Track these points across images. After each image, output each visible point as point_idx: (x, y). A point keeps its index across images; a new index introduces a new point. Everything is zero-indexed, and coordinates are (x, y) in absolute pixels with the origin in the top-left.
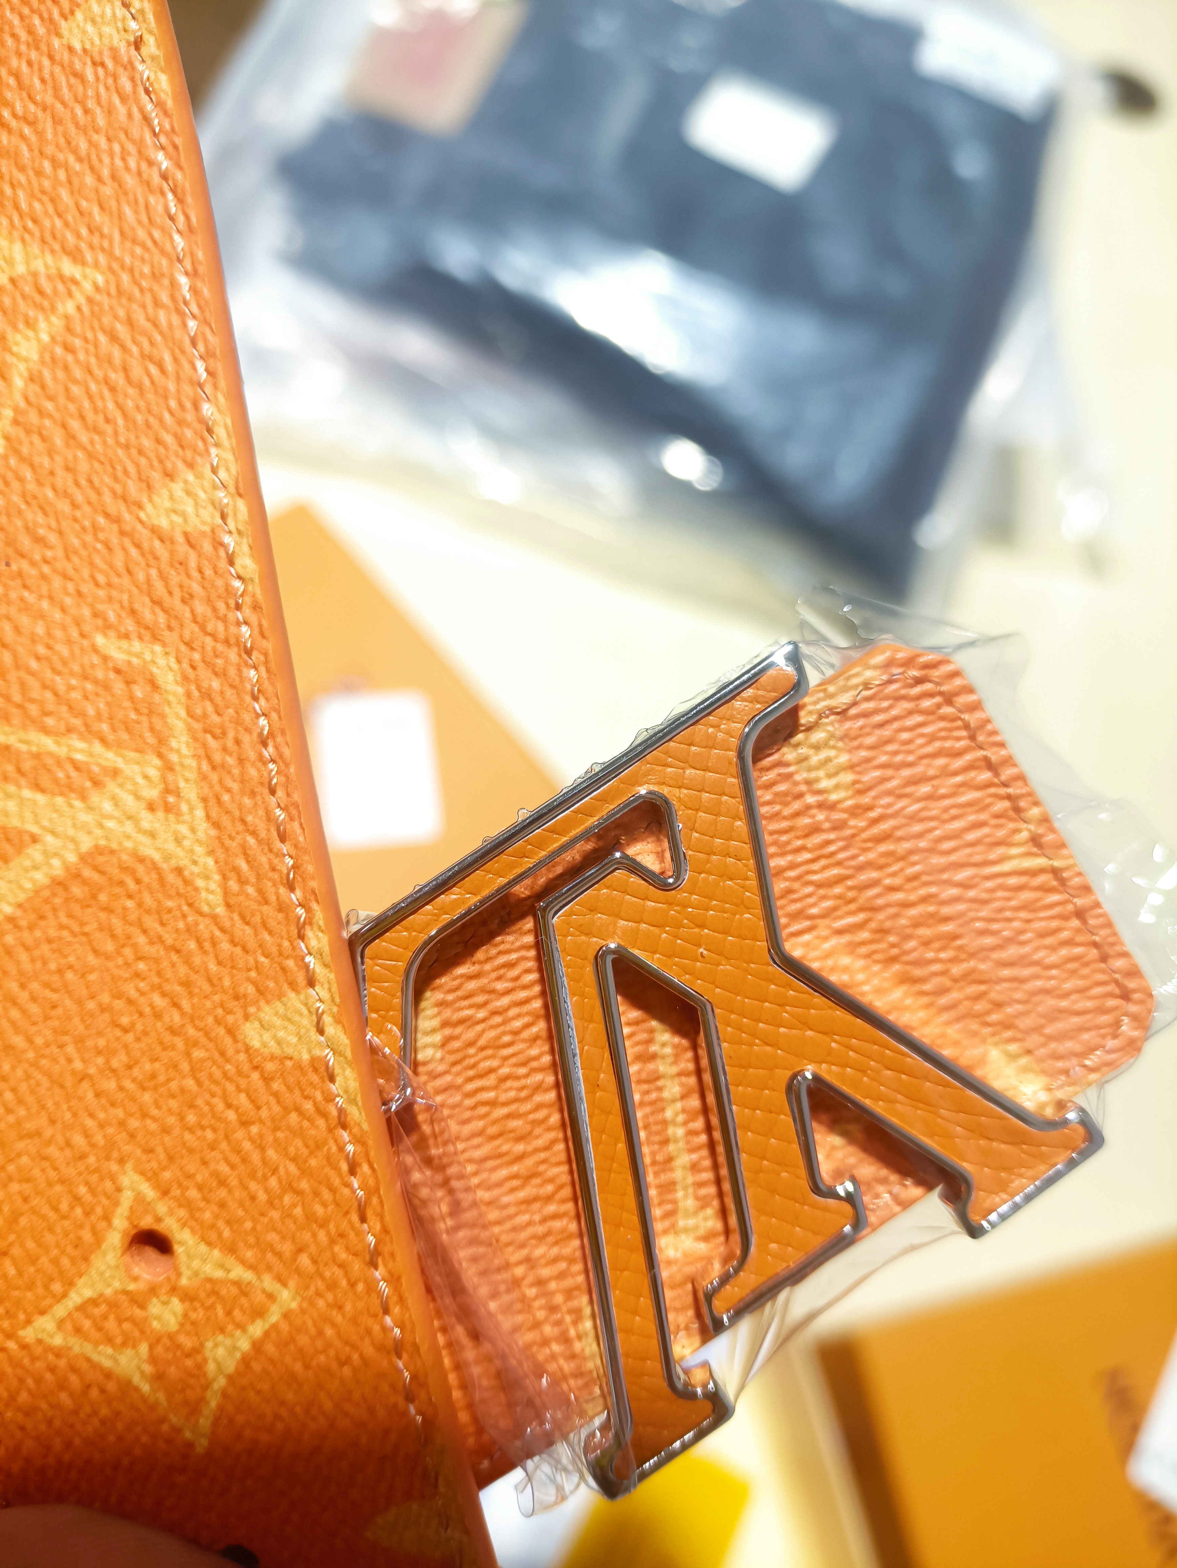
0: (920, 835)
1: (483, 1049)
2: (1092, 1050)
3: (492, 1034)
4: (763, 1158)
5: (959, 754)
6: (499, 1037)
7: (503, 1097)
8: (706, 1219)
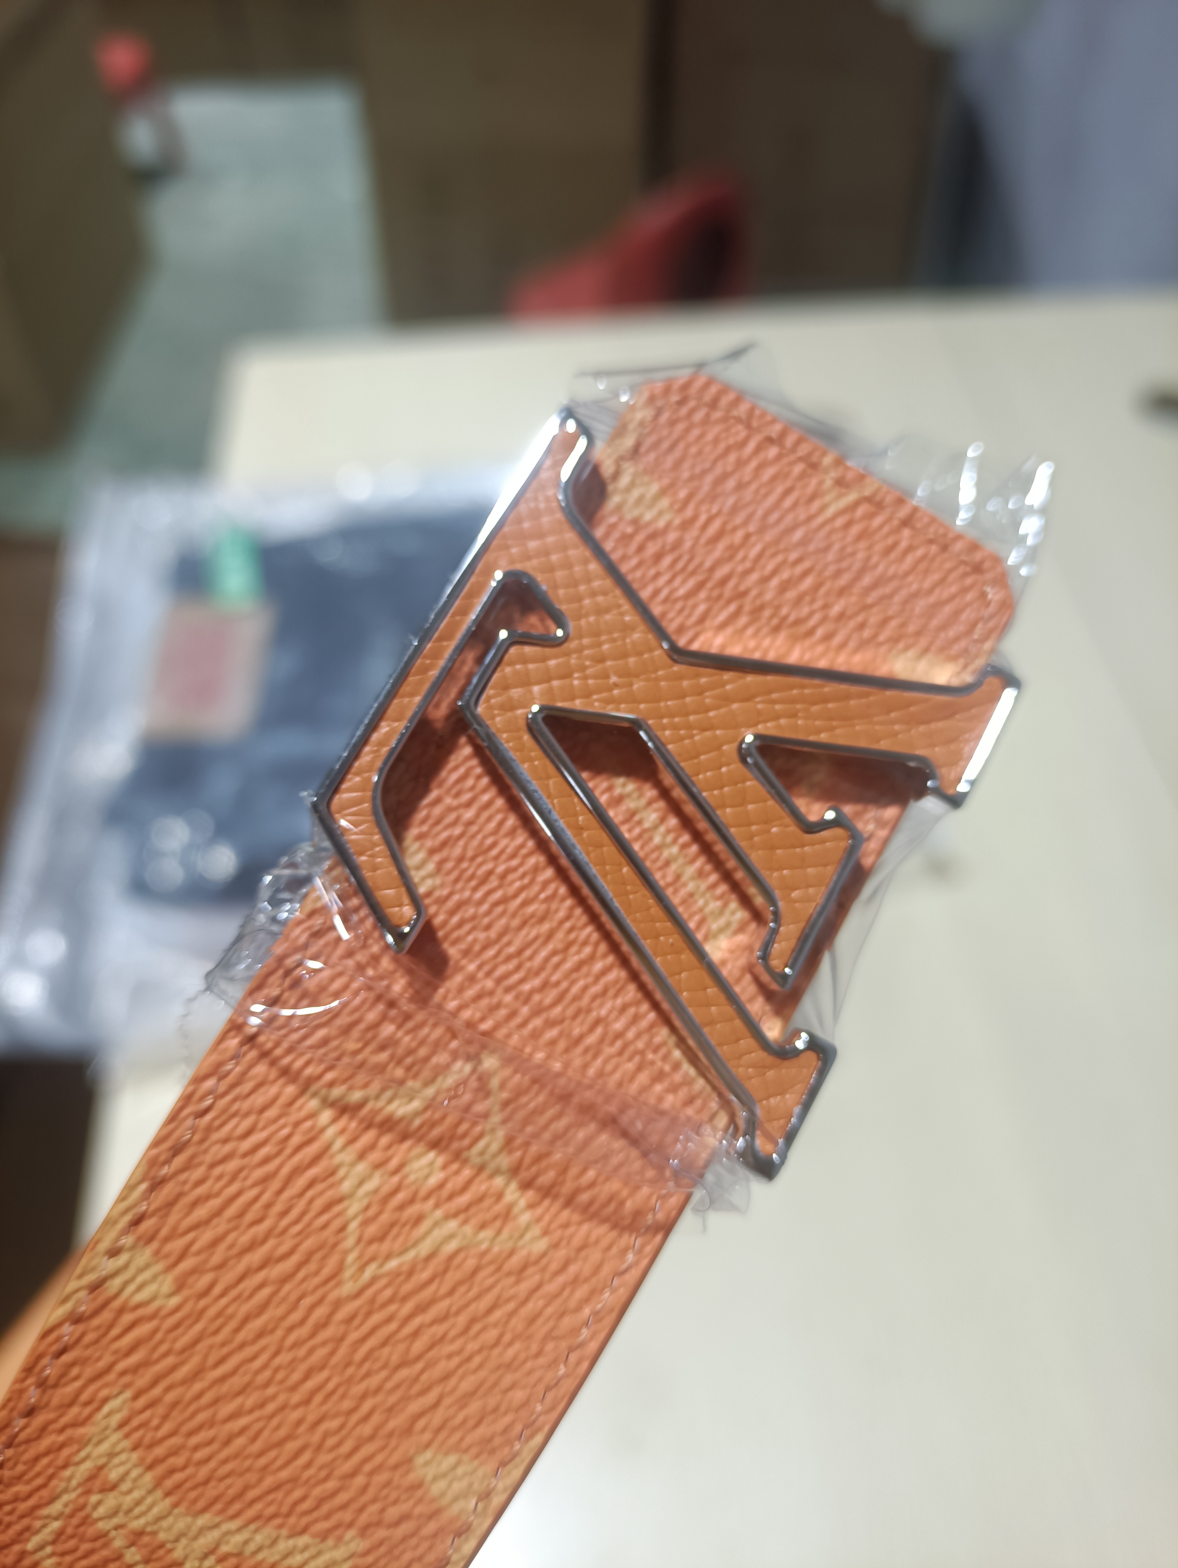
0: (746, 522)
1: (473, 859)
2: (974, 625)
3: (475, 843)
4: (750, 824)
5: (744, 443)
6: (481, 843)
7: (511, 890)
8: (733, 913)
